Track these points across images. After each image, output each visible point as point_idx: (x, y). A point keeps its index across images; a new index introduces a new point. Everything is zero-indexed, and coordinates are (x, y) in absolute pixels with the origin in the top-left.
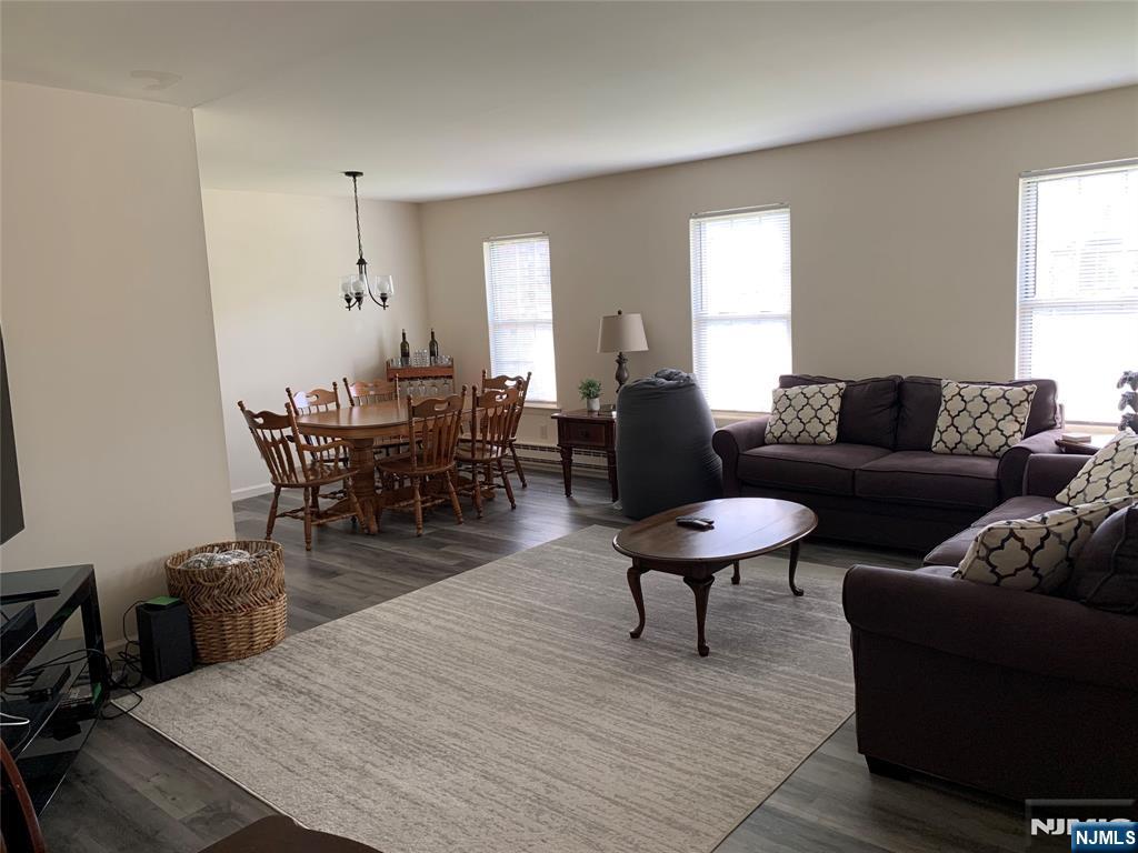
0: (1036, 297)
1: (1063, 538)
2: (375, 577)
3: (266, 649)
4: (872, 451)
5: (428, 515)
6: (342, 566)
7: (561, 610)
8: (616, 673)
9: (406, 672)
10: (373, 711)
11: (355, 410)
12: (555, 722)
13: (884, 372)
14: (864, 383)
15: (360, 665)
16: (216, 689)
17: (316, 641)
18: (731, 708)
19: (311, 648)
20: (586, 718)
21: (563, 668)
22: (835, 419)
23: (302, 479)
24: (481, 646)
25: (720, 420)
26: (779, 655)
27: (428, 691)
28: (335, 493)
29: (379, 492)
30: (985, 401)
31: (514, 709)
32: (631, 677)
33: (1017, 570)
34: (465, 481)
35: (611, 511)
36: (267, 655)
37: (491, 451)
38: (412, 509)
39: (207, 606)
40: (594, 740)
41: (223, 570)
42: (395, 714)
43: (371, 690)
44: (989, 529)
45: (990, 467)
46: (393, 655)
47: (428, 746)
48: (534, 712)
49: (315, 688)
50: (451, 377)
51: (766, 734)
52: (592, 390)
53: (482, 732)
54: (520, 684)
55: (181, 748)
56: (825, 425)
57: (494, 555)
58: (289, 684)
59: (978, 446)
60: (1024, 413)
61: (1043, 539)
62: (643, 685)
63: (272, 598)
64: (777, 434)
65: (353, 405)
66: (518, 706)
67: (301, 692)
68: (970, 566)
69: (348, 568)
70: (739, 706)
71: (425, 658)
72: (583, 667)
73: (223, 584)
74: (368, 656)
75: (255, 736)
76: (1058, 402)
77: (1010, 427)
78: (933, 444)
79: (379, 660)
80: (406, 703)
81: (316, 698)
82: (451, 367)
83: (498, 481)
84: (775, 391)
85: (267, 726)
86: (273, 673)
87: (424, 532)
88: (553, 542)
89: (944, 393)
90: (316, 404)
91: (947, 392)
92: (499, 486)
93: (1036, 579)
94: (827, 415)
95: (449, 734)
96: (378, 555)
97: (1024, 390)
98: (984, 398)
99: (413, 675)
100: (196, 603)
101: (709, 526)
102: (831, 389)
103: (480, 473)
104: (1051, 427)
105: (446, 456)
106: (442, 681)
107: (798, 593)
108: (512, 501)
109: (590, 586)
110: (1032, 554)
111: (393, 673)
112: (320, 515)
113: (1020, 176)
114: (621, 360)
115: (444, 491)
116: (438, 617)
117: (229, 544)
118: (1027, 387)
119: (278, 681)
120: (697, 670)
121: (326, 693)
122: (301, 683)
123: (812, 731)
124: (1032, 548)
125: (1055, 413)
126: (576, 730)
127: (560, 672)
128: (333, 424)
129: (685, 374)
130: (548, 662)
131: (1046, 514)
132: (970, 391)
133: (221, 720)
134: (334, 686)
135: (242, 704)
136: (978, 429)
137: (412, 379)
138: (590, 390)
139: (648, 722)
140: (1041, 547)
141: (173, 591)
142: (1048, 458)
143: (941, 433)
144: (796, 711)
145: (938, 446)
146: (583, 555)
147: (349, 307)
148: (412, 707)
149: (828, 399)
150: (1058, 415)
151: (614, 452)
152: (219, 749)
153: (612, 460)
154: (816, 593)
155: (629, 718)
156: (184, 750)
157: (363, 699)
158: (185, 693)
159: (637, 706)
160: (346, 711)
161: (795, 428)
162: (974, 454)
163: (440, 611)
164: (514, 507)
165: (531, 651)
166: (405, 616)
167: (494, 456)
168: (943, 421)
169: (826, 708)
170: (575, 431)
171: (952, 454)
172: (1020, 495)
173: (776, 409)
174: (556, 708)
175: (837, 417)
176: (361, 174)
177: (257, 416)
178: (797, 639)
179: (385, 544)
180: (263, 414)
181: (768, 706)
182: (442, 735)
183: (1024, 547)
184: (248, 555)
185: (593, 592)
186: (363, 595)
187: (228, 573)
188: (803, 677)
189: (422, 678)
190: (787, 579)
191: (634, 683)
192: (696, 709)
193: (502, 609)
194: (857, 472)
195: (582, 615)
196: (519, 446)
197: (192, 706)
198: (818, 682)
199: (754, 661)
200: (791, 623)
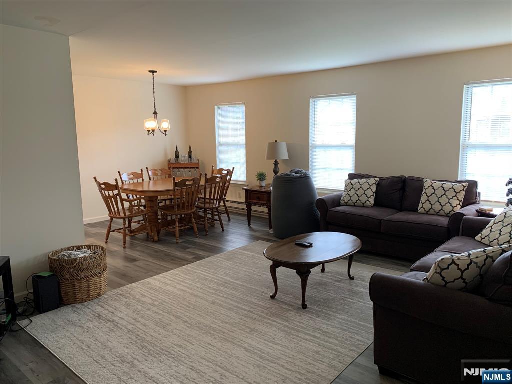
0: (469, 142)
1: (479, 265)
2: (154, 263)
3: (97, 298)
4: (390, 211)
5: (183, 233)
6: (139, 257)
7: (239, 283)
8: (262, 317)
9: (161, 312)
10: (142, 332)
11: (151, 182)
12: (230, 341)
13: (397, 174)
14: (388, 179)
15: (140, 308)
16: (68, 318)
17: (121, 295)
18: (315, 337)
19: (118, 298)
20: (245, 340)
21: (236, 313)
22: (373, 195)
23: (122, 215)
24: (199, 300)
25: (321, 193)
26: (340, 310)
27: (171, 323)
28: (140, 221)
29: (160, 221)
30: (444, 190)
31: (211, 334)
32: (269, 319)
33: (455, 280)
34: (201, 217)
35: (269, 234)
36: (96, 301)
37: (213, 204)
38: (174, 230)
39: (67, 277)
40: (247, 351)
41: (76, 260)
42: (153, 334)
43: (143, 321)
44: (442, 260)
45: (445, 221)
46: (156, 303)
47: (167, 352)
48: (220, 336)
49: (116, 319)
50: (198, 168)
51: (331, 351)
52: (262, 177)
53: (193, 345)
54: (215, 320)
55: (46, 348)
56: (369, 198)
57: (210, 254)
58: (104, 316)
59: (440, 211)
60: (462, 196)
61: (469, 265)
62: (274, 323)
63: (100, 273)
64: (346, 201)
65: (150, 180)
66: (212, 332)
67: (109, 321)
68: (432, 277)
69: (142, 258)
70: (319, 336)
71: (171, 305)
72: (246, 313)
73: (75, 267)
74: (144, 303)
75: (83, 344)
76: (478, 191)
77: (455, 202)
78: (419, 209)
79: (149, 305)
80: (159, 329)
81: (116, 324)
82: (198, 163)
83: (217, 218)
84: (346, 181)
85: (90, 338)
86: (98, 311)
87: (180, 241)
88: (240, 249)
89: (425, 185)
90: (133, 179)
91: (426, 185)
92: (217, 221)
93: (465, 285)
94: (370, 193)
95: (177, 345)
96: (157, 252)
97: (462, 185)
98: (444, 188)
99: (164, 314)
100: (62, 275)
101: (311, 246)
102: (372, 181)
103: (209, 213)
104: (474, 203)
105: (191, 206)
106: (178, 317)
107: (352, 278)
108: (223, 227)
109: (254, 271)
110: (463, 272)
111: (155, 313)
112: (131, 232)
113: (465, 84)
114: (276, 164)
115: (190, 222)
116: (180, 284)
117: (82, 246)
118: (464, 184)
119: (99, 315)
120: (301, 316)
121: (121, 322)
122: (110, 316)
123: (352, 351)
124: (463, 270)
125: (477, 196)
126: (239, 346)
127: (235, 315)
128: (140, 189)
129: (304, 172)
130: (230, 309)
131: (471, 252)
132: (438, 184)
133: (68, 335)
134: (126, 318)
135: (80, 326)
136: (440, 203)
137: (180, 168)
138: (261, 177)
139: (274, 343)
140: (468, 269)
141: (52, 269)
142: (472, 219)
143: (423, 204)
144: (347, 340)
145: (421, 211)
146: (253, 256)
147: (149, 134)
148: (162, 331)
149: (370, 186)
150: (478, 198)
151: (270, 207)
152: (64, 350)
153: (270, 210)
154: (360, 279)
155: (265, 340)
156: (48, 350)
157: (139, 326)
158: (53, 320)
159: (269, 334)
160: (129, 331)
161: (355, 199)
162: (437, 214)
163: (181, 281)
164: (223, 231)
165: (222, 303)
166: (165, 283)
167: (215, 206)
168: (424, 198)
169: (361, 339)
170: (253, 196)
171: (427, 214)
172: (458, 236)
173: (346, 189)
174: (231, 334)
175: (375, 194)
176: (156, 72)
177: (102, 184)
178: (350, 302)
179: (161, 246)
180: (105, 184)
181: (333, 336)
182: (174, 346)
183: (459, 269)
184: (90, 252)
185: (255, 274)
186: (146, 272)
187: (78, 261)
188: (351, 322)
189: (168, 315)
190: (347, 271)
191: (270, 322)
192: (298, 337)
193: (212, 281)
194: (382, 221)
195: (249, 286)
196: (228, 201)
197: (56, 326)
198: (359, 324)
199: (328, 312)
200: (347, 293)
